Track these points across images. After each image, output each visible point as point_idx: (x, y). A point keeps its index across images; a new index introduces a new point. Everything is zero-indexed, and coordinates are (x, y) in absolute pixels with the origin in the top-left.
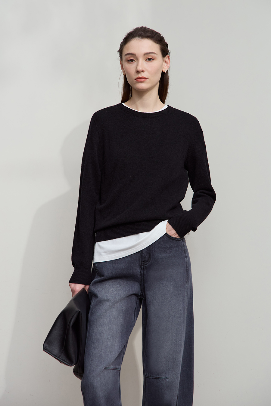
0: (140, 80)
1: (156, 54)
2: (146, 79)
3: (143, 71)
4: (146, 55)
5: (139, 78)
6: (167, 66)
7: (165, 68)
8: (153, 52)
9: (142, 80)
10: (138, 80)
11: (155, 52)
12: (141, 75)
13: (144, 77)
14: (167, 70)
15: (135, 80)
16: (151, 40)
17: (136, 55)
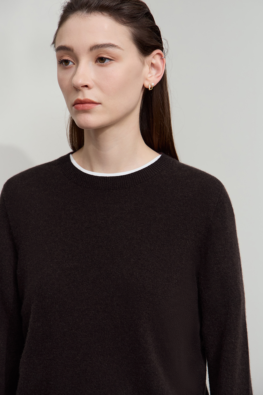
0: (80, 106)
1: (119, 48)
2: (96, 104)
3: (86, 86)
4: (95, 51)
5: (79, 102)
7: (149, 79)
8: (112, 42)
10: (79, 106)
11: (116, 44)
12: (84, 95)
13: (89, 100)
15: (73, 108)
16: (110, 15)
17: (74, 51)
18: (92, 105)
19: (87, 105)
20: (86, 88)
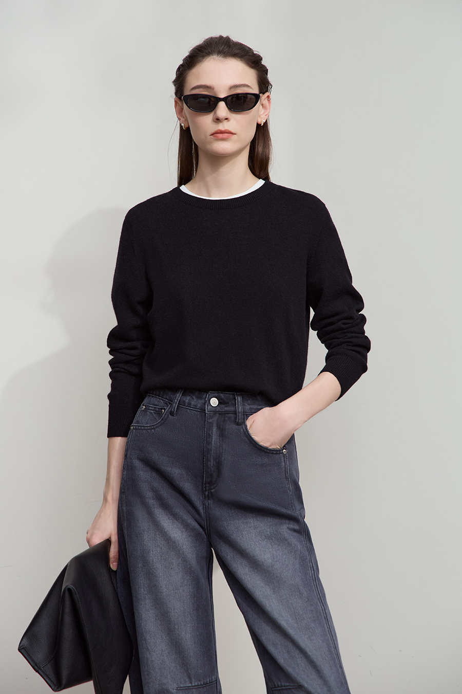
0: (221, 136)
1: (251, 88)
2: (233, 134)
3: (226, 119)
4: (232, 90)
5: (219, 132)
6: (266, 114)
7: (261, 116)
8: (247, 83)
9: (225, 135)
10: (218, 135)
11: (249, 85)
13: (228, 130)
14: (264, 121)
15: (212, 136)
16: (241, 60)
17: (215, 89)
18: (230, 134)
19: (226, 134)
20: (226, 121)
